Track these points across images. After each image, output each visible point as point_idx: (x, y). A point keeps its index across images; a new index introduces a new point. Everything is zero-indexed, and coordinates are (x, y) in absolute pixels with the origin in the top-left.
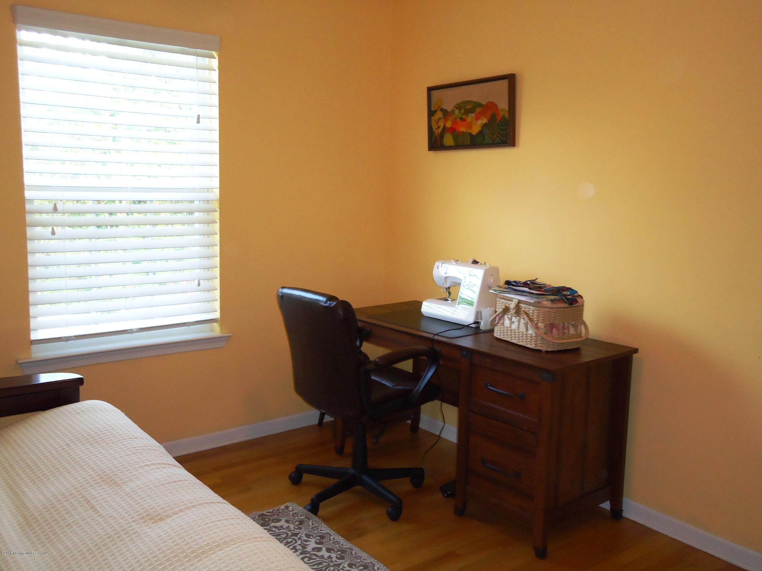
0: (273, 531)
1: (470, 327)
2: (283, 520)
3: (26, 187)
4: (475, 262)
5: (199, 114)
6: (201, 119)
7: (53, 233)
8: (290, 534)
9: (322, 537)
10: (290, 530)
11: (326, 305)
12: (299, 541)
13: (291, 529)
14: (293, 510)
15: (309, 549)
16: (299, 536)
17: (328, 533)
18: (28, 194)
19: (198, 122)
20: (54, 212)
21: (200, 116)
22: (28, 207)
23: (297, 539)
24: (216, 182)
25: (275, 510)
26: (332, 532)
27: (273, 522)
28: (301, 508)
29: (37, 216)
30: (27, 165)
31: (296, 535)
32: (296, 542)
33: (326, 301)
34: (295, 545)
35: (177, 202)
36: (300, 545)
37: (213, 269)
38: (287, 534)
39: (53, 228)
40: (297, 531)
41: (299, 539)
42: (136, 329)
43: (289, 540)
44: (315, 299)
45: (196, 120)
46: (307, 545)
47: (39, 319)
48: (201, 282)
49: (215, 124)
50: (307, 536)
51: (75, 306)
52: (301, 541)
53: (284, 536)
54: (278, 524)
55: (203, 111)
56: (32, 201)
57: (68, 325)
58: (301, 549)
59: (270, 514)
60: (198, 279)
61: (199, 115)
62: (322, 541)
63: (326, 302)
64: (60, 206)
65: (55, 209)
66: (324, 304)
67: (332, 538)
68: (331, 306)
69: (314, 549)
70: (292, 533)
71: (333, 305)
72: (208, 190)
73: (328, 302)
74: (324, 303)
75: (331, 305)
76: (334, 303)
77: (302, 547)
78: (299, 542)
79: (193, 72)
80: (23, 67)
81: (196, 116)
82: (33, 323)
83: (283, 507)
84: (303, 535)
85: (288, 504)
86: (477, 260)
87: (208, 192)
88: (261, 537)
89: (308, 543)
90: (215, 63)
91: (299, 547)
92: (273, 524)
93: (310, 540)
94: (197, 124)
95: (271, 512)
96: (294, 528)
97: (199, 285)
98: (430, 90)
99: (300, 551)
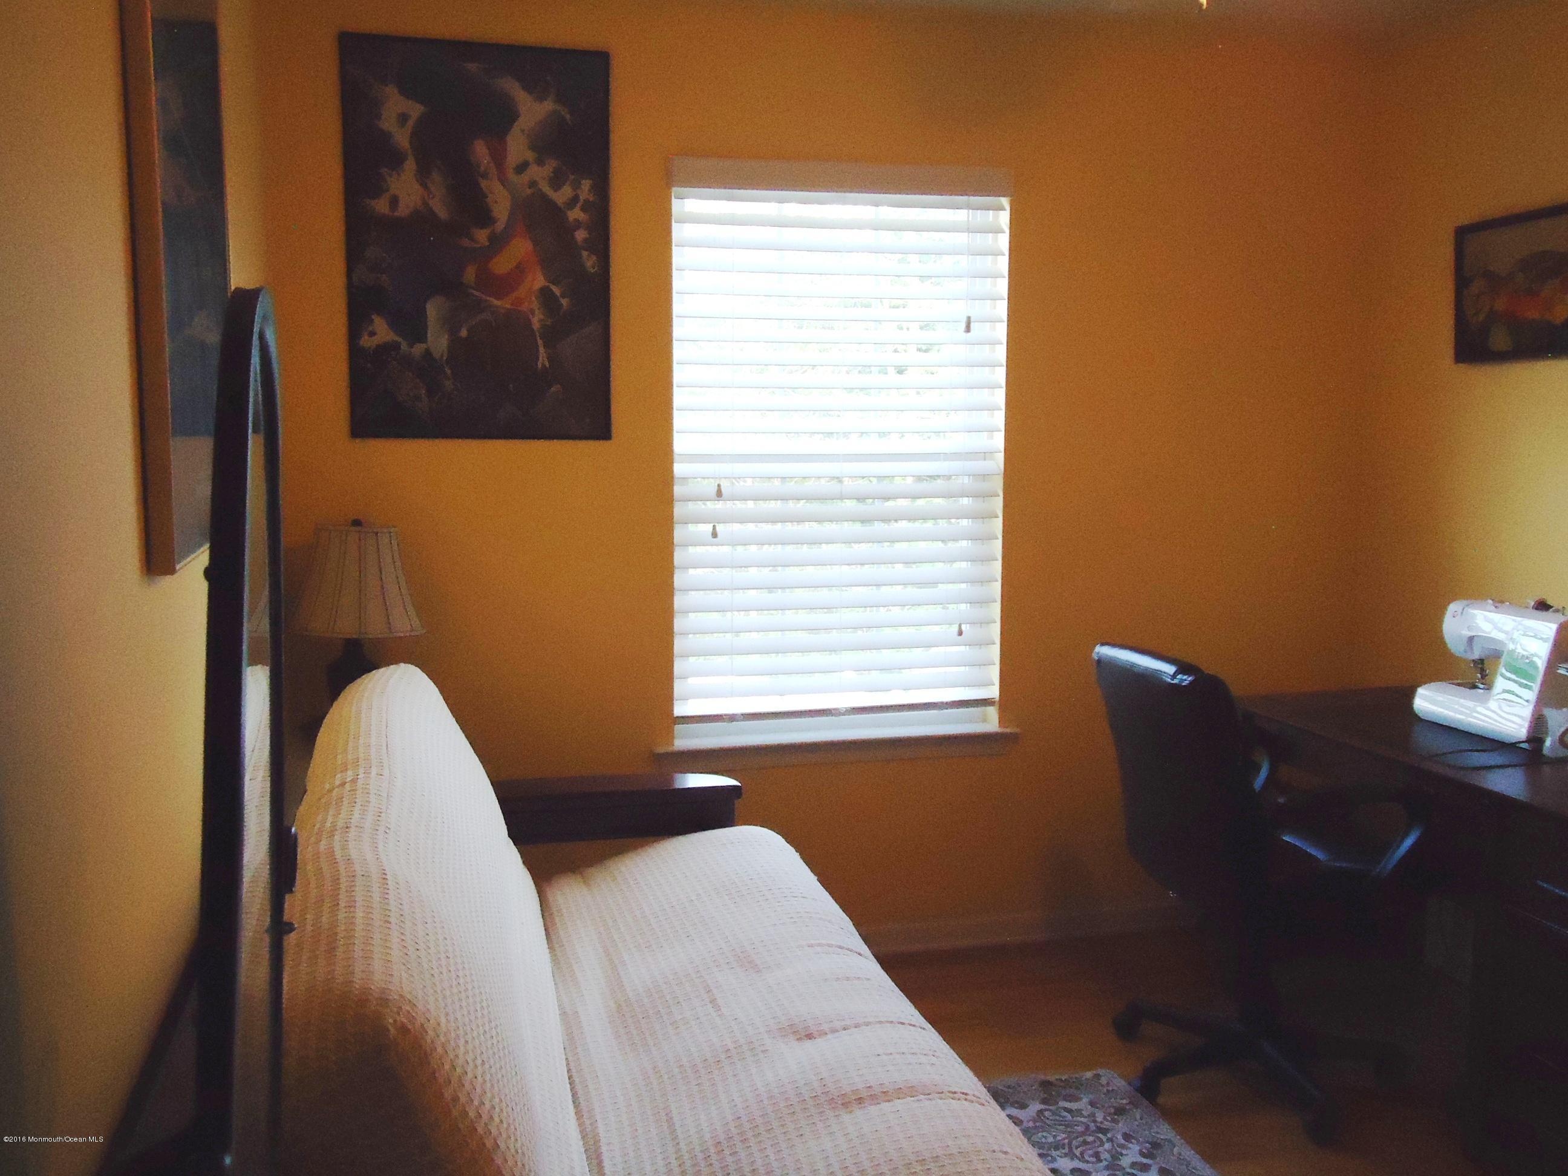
0: (1060, 1116)
1: (1518, 747)
2: (1085, 1100)
3: (676, 457)
4: (1542, 606)
5: (970, 315)
6: (972, 325)
7: (715, 535)
8: (1092, 1126)
9: (1156, 1145)
10: (1095, 1121)
11: (1172, 682)
12: (1108, 1144)
13: (1097, 1119)
14: (1108, 1084)
15: (1125, 1162)
16: (1109, 1135)
17: (1170, 1141)
18: (679, 469)
19: (968, 329)
20: (717, 498)
21: (972, 320)
22: (678, 490)
23: (1105, 1140)
24: (999, 441)
25: (1072, 1078)
26: (1177, 1140)
27: (1065, 1100)
28: (1123, 1083)
29: (691, 506)
30: (680, 420)
31: (1104, 1131)
32: (1102, 1144)
33: (1175, 673)
34: (1100, 1149)
35: (933, 477)
36: (1108, 1151)
37: (990, 604)
38: (1087, 1127)
39: (714, 526)
40: (1107, 1124)
41: (1110, 1140)
42: (845, 708)
43: (1090, 1139)
44: (1155, 670)
45: (963, 326)
46: (1122, 1155)
47: (691, 680)
48: (963, 627)
49: (1001, 331)
50: (1127, 1137)
51: (741, 661)
52: (1113, 1146)
53: (1080, 1129)
54: (1073, 1106)
55: (977, 310)
56: (685, 479)
57: (732, 694)
58: (1110, 1159)
59: (1062, 1084)
60: (959, 623)
61: (969, 318)
62: (1155, 1152)
63: (1174, 676)
64: (726, 489)
65: (719, 494)
66: (1169, 680)
67: (1176, 1150)
68: (1184, 684)
69: (1134, 1165)
70: (1097, 1127)
71: (1188, 682)
72: (986, 455)
73: (1178, 677)
74: (1170, 677)
75: (1183, 682)
76: (1190, 679)
77: (1112, 1157)
78: (1107, 1146)
79: (961, 239)
80: (679, 257)
81: (965, 320)
82: (678, 687)
83: (1089, 1075)
84: (1119, 1137)
85: (1101, 1072)
86: (1549, 603)
87: (985, 460)
88: (963, 1093)
89: (1124, 1152)
90: (1004, 218)
91: (1105, 1156)
92: (1063, 1104)
93: (1130, 1145)
94: (965, 334)
95: (1063, 1079)
96: (1105, 1118)
97: (960, 633)
98: (1462, 233)
99: (1105, 1163)
